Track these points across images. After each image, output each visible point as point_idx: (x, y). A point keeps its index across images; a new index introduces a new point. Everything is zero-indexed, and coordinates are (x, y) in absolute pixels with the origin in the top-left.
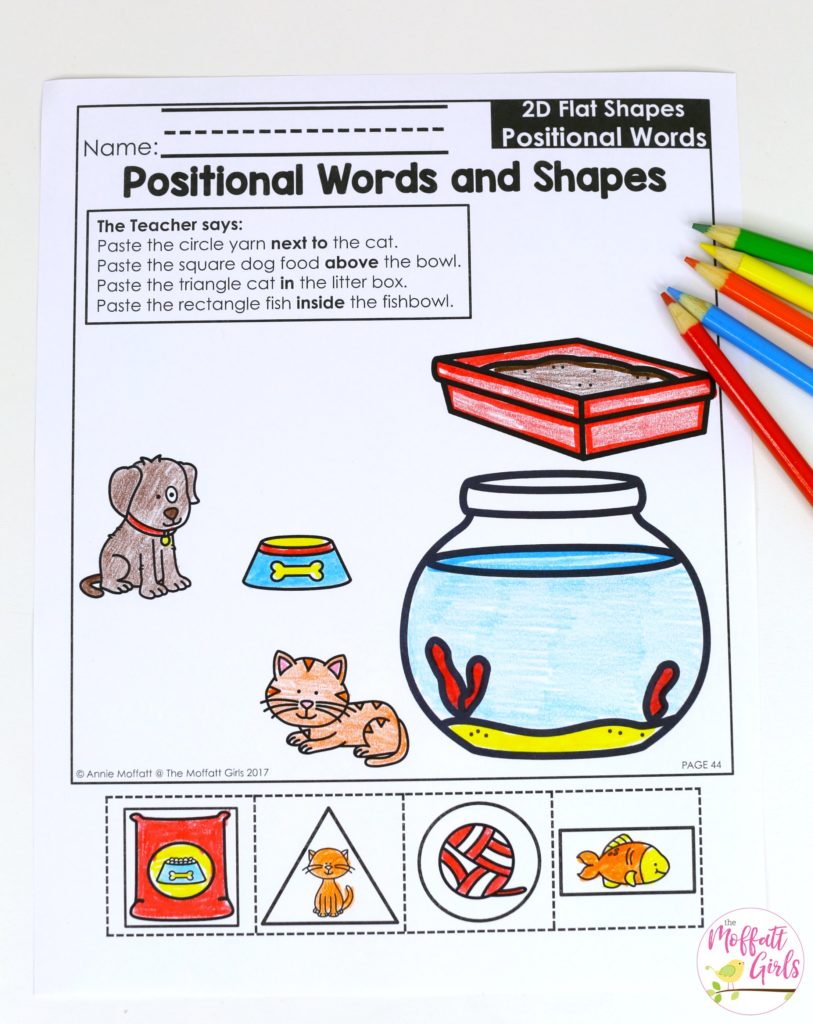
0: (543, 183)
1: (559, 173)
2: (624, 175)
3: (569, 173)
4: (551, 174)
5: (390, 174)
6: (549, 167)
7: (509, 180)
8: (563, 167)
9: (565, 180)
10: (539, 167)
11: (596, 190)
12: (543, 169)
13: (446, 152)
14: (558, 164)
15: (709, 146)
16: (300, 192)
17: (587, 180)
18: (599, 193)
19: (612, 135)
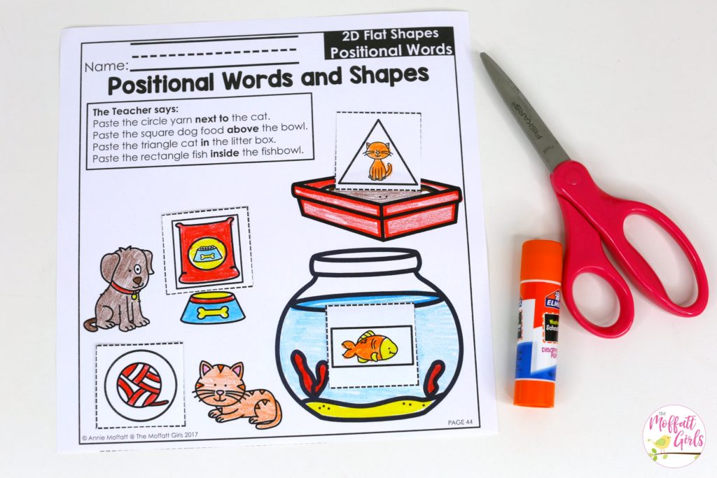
0: (356, 79)
1: (365, 72)
2: (403, 72)
3: (371, 72)
4: (360, 73)
5: (265, 77)
6: (359, 69)
7: (335, 78)
8: (367, 69)
9: (368, 76)
10: (352, 70)
11: (387, 82)
12: (356, 71)
13: (298, 63)
14: (364, 67)
15: (454, 54)
16: (212, 89)
17: (382, 76)
18: (389, 83)
19: (396, 49)
